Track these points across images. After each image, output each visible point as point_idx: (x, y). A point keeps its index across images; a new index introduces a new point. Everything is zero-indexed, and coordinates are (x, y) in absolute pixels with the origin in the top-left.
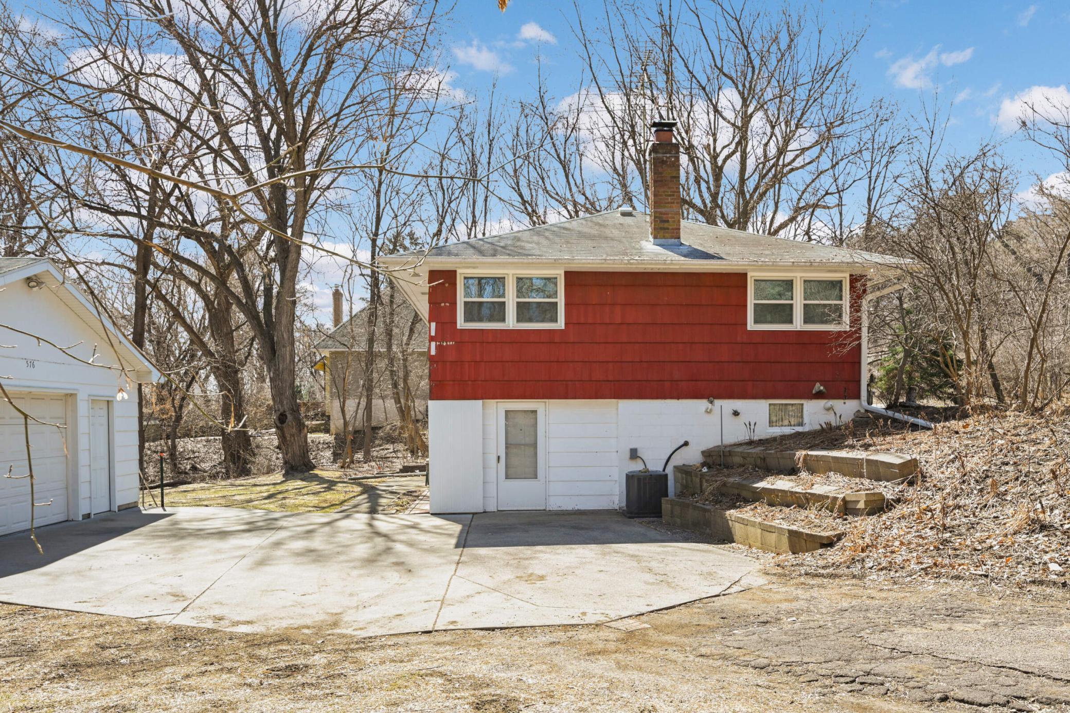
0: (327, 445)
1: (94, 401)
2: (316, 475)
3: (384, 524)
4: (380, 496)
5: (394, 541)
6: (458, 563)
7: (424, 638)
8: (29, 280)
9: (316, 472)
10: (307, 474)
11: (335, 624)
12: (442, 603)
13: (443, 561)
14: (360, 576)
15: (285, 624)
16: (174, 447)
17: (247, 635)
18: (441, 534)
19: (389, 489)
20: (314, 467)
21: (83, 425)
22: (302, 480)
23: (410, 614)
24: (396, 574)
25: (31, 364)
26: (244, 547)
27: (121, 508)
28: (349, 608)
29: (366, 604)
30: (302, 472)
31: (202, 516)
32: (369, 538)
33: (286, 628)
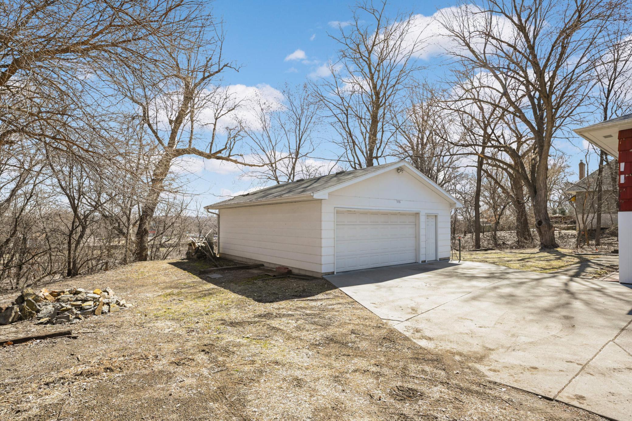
0: (574, 236)
1: (428, 216)
2: (557, 251)
3: (576, 286)
4: (589, 266)
5: (576, 299)
6: (623, 330)
7: (541, 404)
8: (398, 169)
9: (559, 249)
10: (552, 250)
11: (480, 359)
12: (582, 369)
13: (608, 324)
14: (532, 321)
15: (448, 346)
16: (495, 234)
17: (421, 348)
18: (621, 300)
19: (599, 262)
20: (558, 246)
21: (422, 225)
22: (548, 252)
23: (545, 370)
24: (560, 326)
25: (399, 201)
26: (474, 286)
27: (440, 259)
28: (502, 347)
29: (517, 348)
30: (550, 248)
31: (472, 267)
32: (559, 293)
33: (447, 351)
